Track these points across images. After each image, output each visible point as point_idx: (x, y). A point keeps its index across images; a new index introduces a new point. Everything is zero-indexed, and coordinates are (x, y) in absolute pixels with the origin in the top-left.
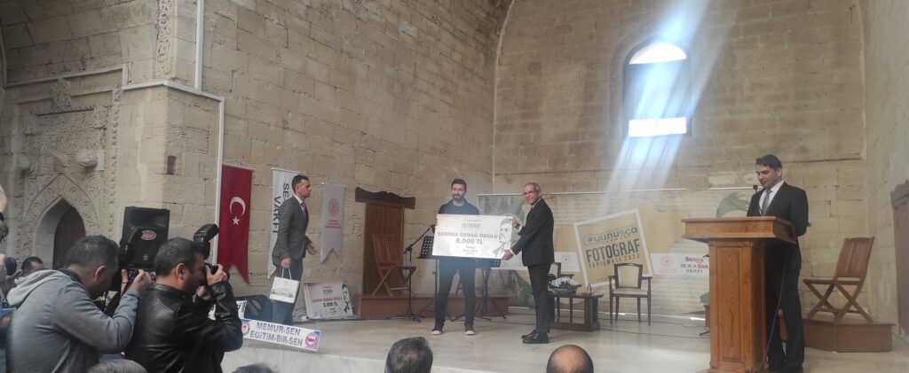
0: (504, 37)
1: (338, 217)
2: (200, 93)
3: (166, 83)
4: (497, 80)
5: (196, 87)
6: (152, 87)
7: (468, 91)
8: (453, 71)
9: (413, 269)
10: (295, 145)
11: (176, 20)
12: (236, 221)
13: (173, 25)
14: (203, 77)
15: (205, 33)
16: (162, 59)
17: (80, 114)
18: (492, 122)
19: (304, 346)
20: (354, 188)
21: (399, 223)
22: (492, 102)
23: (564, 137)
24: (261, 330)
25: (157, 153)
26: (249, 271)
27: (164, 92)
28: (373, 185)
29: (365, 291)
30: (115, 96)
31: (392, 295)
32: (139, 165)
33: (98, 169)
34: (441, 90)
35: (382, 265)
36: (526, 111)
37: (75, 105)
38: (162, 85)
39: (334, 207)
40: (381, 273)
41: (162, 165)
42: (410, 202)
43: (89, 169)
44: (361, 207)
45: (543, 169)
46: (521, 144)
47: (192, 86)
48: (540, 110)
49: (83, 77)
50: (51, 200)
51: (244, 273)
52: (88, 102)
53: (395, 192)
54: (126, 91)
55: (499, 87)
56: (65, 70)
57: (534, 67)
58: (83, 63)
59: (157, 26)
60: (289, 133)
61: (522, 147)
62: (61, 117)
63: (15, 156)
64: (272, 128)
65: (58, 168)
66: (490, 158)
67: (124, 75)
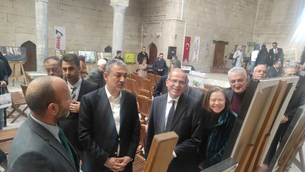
1: (208, 48)
2: (182, 20)
3: (176, 19)
5: (182, 18)
6: (173, 19)
7: (248, 9)
8: (244, 3)
9: (226, 62)
10: (200, 30)
11: (178, 4)
12: (187, 49)
13: (178, 5)
14: (183, 16)
15: (184, 5)
16: (175, 13)
17: (156, 24)
18: (255, 17)
19: (203, 77)
20: (213, 40)
21: (224, 49)
22: (256, 11)
23: (279, 23)
24: (194, 73)
25: (174, 34)
26: (189, 60)
27: (175, 21)
28: (218, 39)
29: (213, 66)
30: (164, 21)
31: (220, 68)
32: (169, 37)
33: (161, 36)
34: (240, 10)
35: (218, 60)
36: (267, 14)
37: (155, 22)
38: (175, 19)
39: (208, 45)
40: (218, 62)
41: (174, 37)
42: (227, 43)
43: (158, 37)
44: (214, 45)
45: (270, 33)
46: (264, 25)
47: (181, 19)
48: (272, 14)
49: (157, 16)
50: (150, 43)
51: (188, 61)
52: (159, 22)
53: (223, 40)
54: (167, 20)
55: (259, 6)
56: (153, 14)
58: (157, 13)
59: (174, 5)
60: (199, 27)
61: (264, 26)
62: (152, 24)
63: (142, 32)
64: (196, 26)
65: (152, 36)
66: (253, 29)
67: (167, 16)
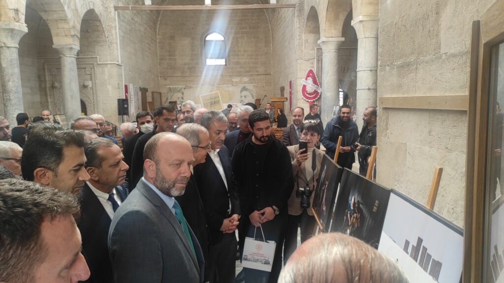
0: (159, 24)
1: (138, 97)
4: (158, 41)
5: (120, 63)
6: (110, 64)
7: (153, 47)
8: (150, 41)
14: (121, 59)
15: (120, 46)
16: (111, 55)
20: (139, 87)
23: (185, 64)
25: (115, 83)
27: (115, 66)
28: (142, 85)
30: (95, 65)
32: (108, 86)
33: (90, 86)
34: (149, 49)
36: (170, 53)
39: (137, 94)
42: (147, 90)
43: (86, 87)
44: (141, 93)
46: (169, 66)
48: (176, 54)
54: (99, 64)
57: (172, 38)
59: (109, 46)
60: (130, 72)
67: (98, 59)
